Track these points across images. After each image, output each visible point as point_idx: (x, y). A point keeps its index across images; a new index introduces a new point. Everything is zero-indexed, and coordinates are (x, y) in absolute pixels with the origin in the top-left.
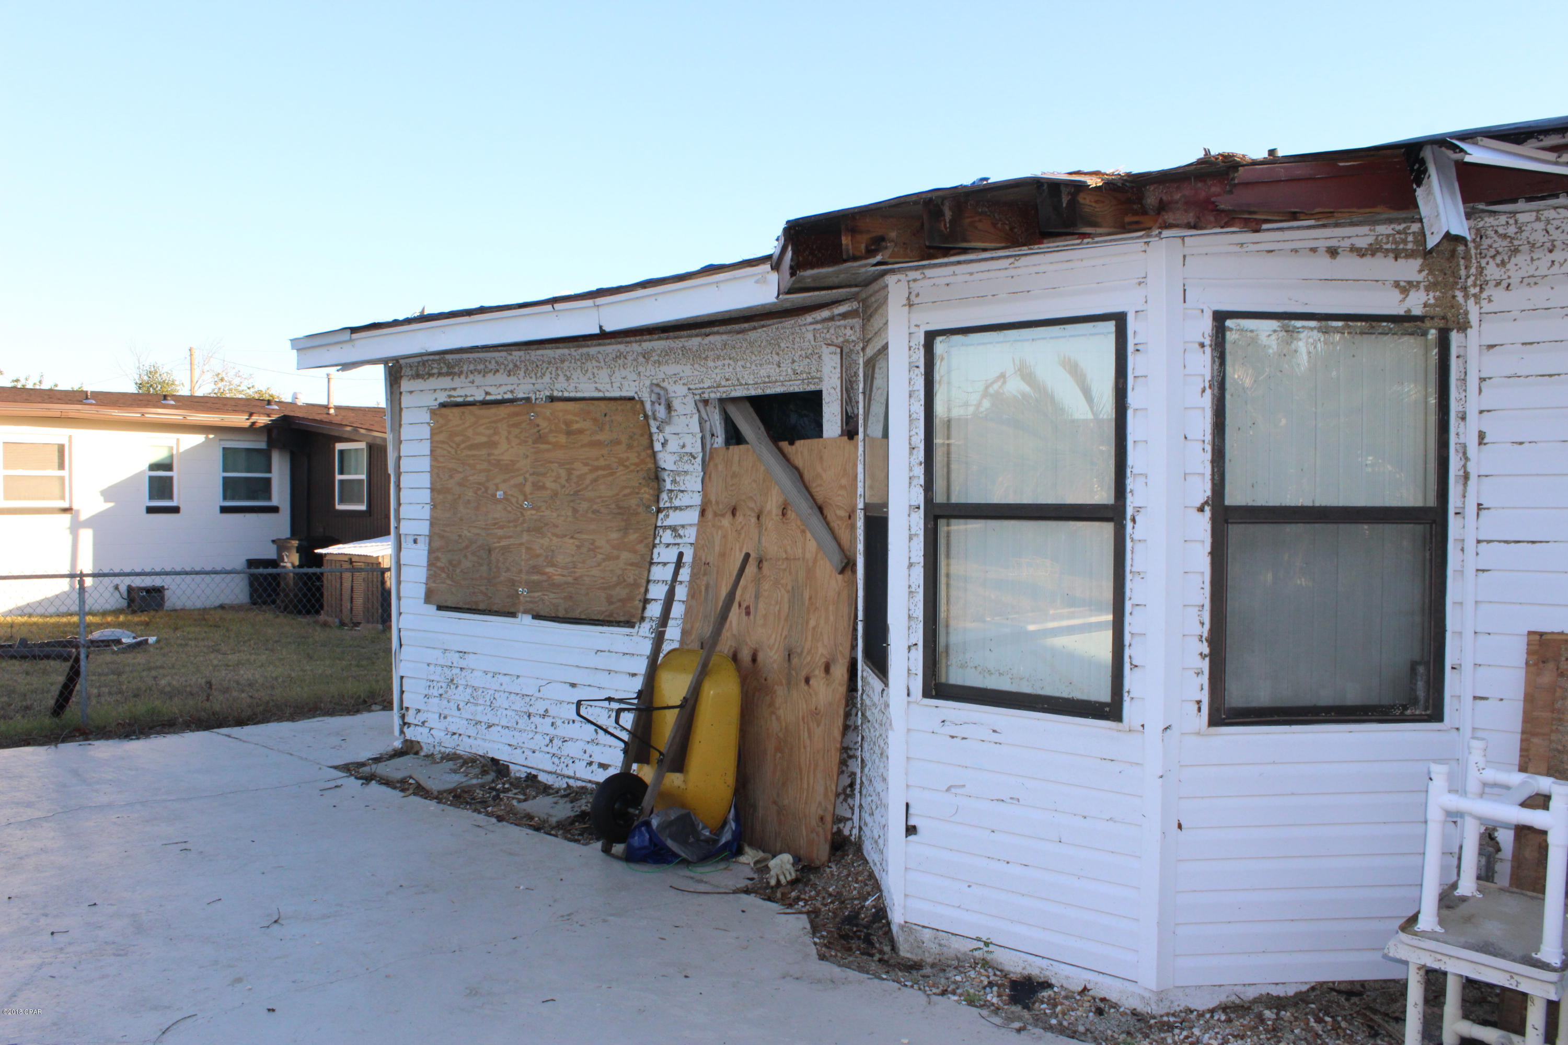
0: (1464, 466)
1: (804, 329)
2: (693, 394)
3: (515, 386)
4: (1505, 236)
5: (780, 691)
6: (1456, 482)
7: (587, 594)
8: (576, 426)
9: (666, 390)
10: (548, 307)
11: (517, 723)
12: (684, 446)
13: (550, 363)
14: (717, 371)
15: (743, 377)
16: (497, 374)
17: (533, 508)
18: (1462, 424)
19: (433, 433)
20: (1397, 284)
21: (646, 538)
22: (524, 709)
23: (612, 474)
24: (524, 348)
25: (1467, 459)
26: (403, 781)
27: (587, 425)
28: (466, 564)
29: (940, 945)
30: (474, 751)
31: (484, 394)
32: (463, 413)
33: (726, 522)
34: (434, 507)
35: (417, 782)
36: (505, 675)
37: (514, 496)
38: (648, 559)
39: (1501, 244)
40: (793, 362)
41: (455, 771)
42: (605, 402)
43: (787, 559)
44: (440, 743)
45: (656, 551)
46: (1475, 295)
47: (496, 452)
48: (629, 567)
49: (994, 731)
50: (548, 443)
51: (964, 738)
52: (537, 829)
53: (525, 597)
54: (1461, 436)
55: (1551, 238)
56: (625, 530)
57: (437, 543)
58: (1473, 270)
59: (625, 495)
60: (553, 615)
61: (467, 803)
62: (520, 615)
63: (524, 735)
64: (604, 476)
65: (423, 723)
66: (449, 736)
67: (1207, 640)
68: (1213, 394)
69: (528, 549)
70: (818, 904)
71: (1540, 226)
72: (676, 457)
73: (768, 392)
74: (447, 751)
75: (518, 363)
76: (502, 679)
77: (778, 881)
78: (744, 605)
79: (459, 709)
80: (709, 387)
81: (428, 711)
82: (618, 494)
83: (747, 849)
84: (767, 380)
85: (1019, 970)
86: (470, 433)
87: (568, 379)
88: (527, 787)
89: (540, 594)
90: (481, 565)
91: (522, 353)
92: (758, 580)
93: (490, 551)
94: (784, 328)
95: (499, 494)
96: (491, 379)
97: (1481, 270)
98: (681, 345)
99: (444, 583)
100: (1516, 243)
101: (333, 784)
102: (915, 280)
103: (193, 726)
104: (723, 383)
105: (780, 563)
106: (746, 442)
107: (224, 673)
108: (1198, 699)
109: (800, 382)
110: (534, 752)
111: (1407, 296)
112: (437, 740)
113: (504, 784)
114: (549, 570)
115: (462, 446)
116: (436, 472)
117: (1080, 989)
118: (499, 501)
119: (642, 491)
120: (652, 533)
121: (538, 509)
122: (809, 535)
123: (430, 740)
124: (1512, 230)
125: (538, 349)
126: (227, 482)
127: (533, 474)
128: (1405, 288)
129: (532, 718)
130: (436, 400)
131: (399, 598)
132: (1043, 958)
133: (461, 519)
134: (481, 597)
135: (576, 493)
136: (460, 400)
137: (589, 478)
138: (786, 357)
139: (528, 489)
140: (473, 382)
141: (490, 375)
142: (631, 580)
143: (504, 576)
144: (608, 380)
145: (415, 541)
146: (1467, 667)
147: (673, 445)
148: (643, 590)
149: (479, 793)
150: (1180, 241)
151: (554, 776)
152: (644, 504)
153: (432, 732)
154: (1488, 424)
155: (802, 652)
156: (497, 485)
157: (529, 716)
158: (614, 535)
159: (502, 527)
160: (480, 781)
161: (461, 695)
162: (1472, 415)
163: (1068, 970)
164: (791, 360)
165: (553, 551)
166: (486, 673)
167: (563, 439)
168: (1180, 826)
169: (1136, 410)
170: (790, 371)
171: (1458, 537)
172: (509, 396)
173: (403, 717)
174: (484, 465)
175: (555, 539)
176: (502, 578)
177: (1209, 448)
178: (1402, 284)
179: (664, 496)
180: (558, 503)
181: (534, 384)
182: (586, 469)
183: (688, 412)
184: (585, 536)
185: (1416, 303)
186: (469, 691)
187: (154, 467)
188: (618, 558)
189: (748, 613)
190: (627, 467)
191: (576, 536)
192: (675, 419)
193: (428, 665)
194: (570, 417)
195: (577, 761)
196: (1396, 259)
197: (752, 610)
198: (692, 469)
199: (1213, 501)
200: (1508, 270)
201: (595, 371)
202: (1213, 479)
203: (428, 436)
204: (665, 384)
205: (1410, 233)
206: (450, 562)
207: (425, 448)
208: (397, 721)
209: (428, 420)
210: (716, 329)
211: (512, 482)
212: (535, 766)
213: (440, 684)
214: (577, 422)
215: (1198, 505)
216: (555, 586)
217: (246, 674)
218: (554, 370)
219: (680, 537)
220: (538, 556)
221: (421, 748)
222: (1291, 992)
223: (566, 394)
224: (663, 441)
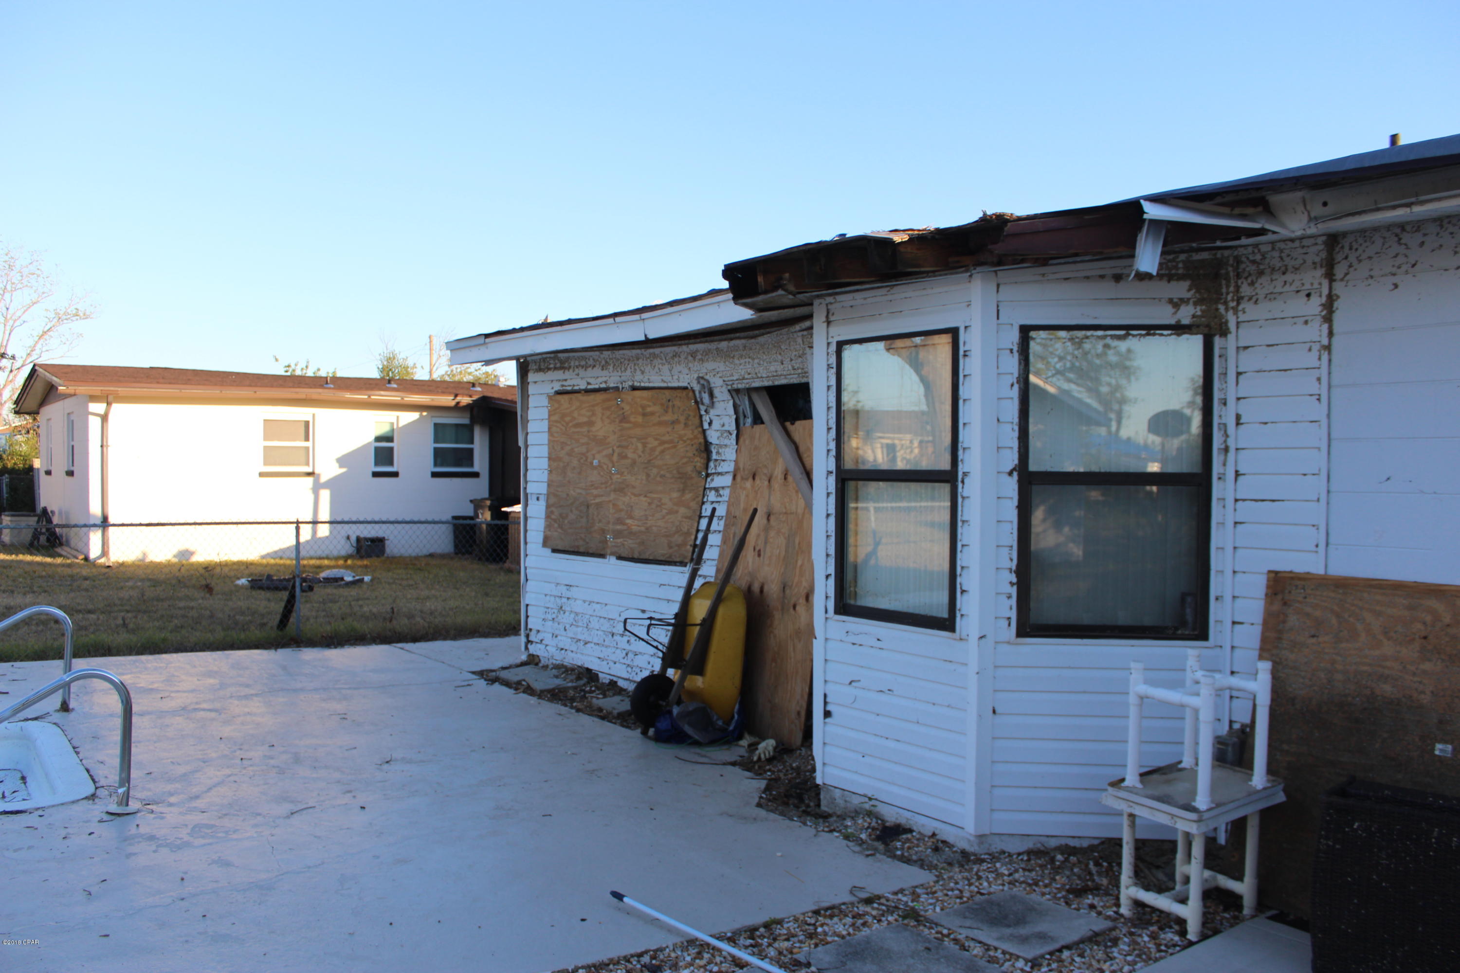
0: (1225, 441)
1: (795, 335)
2: (727, 385)
3: (607, 378)
4: (1254, 262)
5: (777, 615)
6: (1219, 453)
7: (655, 540)
8: (649, 410)
9: (708, 382)
10: (611, 320)
11: (604, 641)
12: (723, 425)
13: (629, 360)
14: (741, 367)
15: (759, 372)
16: (595, 369)
17: (618, 474)
18: (1224, 408)
19: (550, 414)
20: (1171, 301)
21: (698, 497)
22: (609, 630)
23: (675, 447)
24: (611, 348)
25: (1227, 436)
26: (519, 683)
27: (657, 408)
28: (572, 517)
29: (846, 801)
30: (575, 663)
31: (586, 384)
32: (571, 399)
33: (748, 484)
34: (550, 472)
35: (528, 684)
36: (598, 603)
37: (605, 464)
38: (698, 513)
39: (1252, 268)
40: (791, 360)
41: (557, 677)
42: (669, 391)
43: (786, 513)
44: (552, 657)
45: (704, 507)
46: (1233, 308)
47: (594, 429)
48: (684, 520)
49: (878, 640)
50: (629, 422)
51: (861, 645)
52: (603, 718)
53: (611, 542)
54: (1223, 418)
55: (1285, 263)
56: (683, 491)
57: (552, 500)
58: (1232, 289)
59: (684, 464)
60: (631, 556)
61: (560, 700)
62: (608, 557)
63: (609, 650)
64: (668, 449)
65: (542, 641)
66: (558, 651)
67: (1015, 572)
68: (1020, 388)
69: (614, 505)
70: (781, 775)
71: (1276, 254)
72: (718, 434)
73: (777, 383)
74: (557, 662)
75: (608, 360)
76: (595, 606)
77: (759, 758)
78: (757, 549)
79: (565, 630)
80: (737, 380)
81: (545, 632)
82: (678, 463)
83: (746, 736)
84: (775, 374)
85: (893, 820)
86: (576, 415)
87: (643, 373)
88: (608, 690)
89: (622, 540)
90: (582, 517)
91: (609, 352)
92: (767, 529)
93: (588, 507)
94: (781, 334)
95: (595, 462)
96: (590, 372)
97: (1238, 288)
98: (715, 347)
99: (556, 531)
100: (1262, 267)
101: (466, 683)
102: (831, 303)
103: (378, 641)
104: (746, 376)
105: (781, 516)
106: (762, 423)
107: (414, 603)
108: (1009, 616)
109: (796, 376)
110: (615, 663)
111: (1178, 309)
112: (550, 655)
113: (591, 687)
114: (629, 521)
115: (571, 424)
116: (552, 444)
117: (930, 834)
118: (595, 468)
119: (696, 460)
120: (701, 493)
121: (622, 474)
122: (800, 496)
123: (546, 655)
124: (1258, 257)
125: (620, 349)
126: (437, 451)
127: (618, 447)
128: (1176, 304)
129: (615, 637)
130: (553, 388)
131: (526, 543)
132: (909, 810)
133: (569, 482)
134: (581, 543)
135: (649, 461)
136: (569, 388)
137: (659, 449)
138: (786, 356)
139: (615, 458)
140: (578, 375)
141: (590, 369)
142: (685, 530)
143: (598, 526)
144: (669, 374)
145: (538, 499)
146: (1228, 598)
147: (716, 425)
148: (693, 537)
149: (571, 693)
150: (994, 274)
151: (628, 682)
152: (697, 471)
153: (548, 648)
154: (1244, 409)
155: (792, 585)
156: (594, 455)
157: (613, 635)
158: (675, 495)
159: (596, 488)
160: (574, 684)
161: (567, 619)
162: (1231, 401)
163: (922, 820)
164: (789, 359)
165: (632, 507)
166: (584, 601)
167: (640, 419)
168: (994, 712)
169: (964, 400)
170: (790, 367)
171: (1221, 497)
172: (603, 386)
173: (527, 636)
174: (584, 440)
175: (633, 498)
176: (596, 528)
177: (1016, 428)
178: (1175, 300)
179: (712, 464)
180: (636, 469)
181: (620, 377)
182: (656, 443)
183: (726, 399)
184: (655, 496)
185: (1186, 314)
186: (573, 615)
187: (378, 439)
188: (677, 512)
189: (759, 555)
190: (685, 441)
191: (648, 495)
192: (717, 405)
193: (546, 595)
194: (645, 402)
195: (643, 670)
196: (1169, 281)
197: (762, 553)
198: (729, 443)
199: (1019, 468)
200: (1256, 288)
201: (660, 366)
202: (1019, 452)
203: (547, 417)
204: (707, 377)
205: (1180, 262)
206: (561, 515)
207: (545, 426)
208: (523, 639)
209: (547, 404)
210: (738, 335)
211: (605, 453)
212: (615, 674)
213: (553, 611)
214: (649, 406)
215: (1008, 469)
216: (631, 534)
217: (429, 605)
218: (633, 365)
219: (721, 496)
220: (621, 510)
221: (540, 661)
222: (1085, 844)
223: (643, 385)
224: (709, 421)
